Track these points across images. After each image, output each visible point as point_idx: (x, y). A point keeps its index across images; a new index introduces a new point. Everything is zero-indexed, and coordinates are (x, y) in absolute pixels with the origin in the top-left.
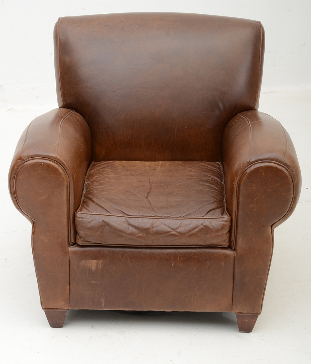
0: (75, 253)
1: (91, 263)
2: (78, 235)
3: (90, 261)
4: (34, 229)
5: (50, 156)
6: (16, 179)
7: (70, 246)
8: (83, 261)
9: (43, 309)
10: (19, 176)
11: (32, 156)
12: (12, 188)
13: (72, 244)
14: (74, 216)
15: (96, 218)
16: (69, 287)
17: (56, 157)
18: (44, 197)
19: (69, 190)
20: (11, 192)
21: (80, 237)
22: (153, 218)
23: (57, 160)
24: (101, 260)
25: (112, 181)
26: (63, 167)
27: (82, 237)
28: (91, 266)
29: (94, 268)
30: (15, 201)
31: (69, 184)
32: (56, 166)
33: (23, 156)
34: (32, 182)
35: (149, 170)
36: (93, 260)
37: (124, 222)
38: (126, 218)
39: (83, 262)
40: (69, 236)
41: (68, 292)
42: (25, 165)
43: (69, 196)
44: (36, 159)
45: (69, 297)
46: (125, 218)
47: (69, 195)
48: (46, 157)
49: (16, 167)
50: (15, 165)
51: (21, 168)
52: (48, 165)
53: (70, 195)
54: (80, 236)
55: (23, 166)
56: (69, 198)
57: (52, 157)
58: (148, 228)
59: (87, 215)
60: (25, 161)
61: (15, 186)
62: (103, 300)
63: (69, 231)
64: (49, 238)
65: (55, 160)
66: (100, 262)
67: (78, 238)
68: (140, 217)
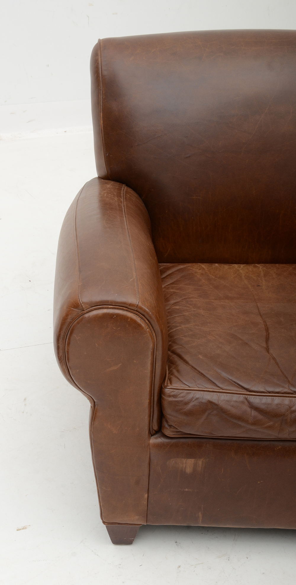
0: (159, 446)
1: (186, 463)
2: (167, 422)
3: (184, 460)
4: (96, 413)
5: (127, 304)
6: (69, 339)
7: (152, 436)
8: (172, 460)
9: (104, 522)
10: (74, 335)
11: (97, 303)
12: (61, 351)
13: (154, 432)
14: (161, 392)
15: (197, 396)
16: (147, 495)
17: (138, 305)
18: (115, 368)
19: (155, 355)
20: (58, 357)
21: (170, 426)
22: (291, 397)
23: (139, 310)
24: (202, 459)
25: (202, 312)
26: (148, 320)
27: (172, 425)
28: (185, 468)
29: (189, 470)
30: (67, 371)
31: (156, 345)
32: (138, 320)
33: (83, 303)
34: (97, 345)
35: (249, 286)
36: (188, 460)
37: (243, 402)
38: (246, 396)
39: (172, 462)
40: (151, 422)
41: (145, 503)
42: (86, 317)
43: (154, 364)
44: (103, 308)
45: (146, 508)
46: (244, 396)
47: (154, 362)
48: (121, 305)
49: (69, 320)
50: (67, 315)
51: (78, 323)
52: (124, 318)
53: (157, 362)
54: (170, 424)
55: (82, 319)
56: (154, 367)
57: (130, 305)
58: (284, 415)
59: (181, 391)
60: (85, 311)
61: (68, 349)
62: (200, 514)
63: (152, 415)
64: (119, 427)
65: (136, 309)
66: (200, 462)
67: (166, 426)
68: (270, 394)
